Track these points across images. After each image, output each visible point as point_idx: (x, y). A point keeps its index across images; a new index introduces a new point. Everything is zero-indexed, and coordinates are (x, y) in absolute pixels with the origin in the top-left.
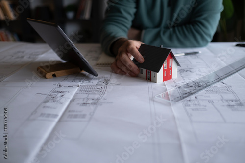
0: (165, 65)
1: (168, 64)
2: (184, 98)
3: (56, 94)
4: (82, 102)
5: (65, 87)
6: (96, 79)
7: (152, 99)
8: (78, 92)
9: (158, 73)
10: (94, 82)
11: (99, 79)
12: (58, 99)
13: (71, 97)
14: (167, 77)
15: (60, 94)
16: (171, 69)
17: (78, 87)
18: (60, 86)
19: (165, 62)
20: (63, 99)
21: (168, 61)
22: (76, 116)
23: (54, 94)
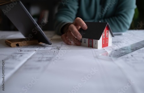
0: (103, 34)
1: (106, 34)
2: (122, 55)
3: (16, 55)
4: (37, 59)
5: (25, 51)
6: (50, 47)
7: (97, 57)
8: (35, 54)
9: (98, 40)
10: (49, 48)
11: (53, 46)
12: (17, 58)
13: (29, 57)
14: (105, 45)
15: (20, 55)
16: (108, 38)
17: (36, 51)
18: (21, 51)
19: (103, 33)
20: (21, 58)
21: (106, 32)
22: (31, 69)
23: (14, 55)
